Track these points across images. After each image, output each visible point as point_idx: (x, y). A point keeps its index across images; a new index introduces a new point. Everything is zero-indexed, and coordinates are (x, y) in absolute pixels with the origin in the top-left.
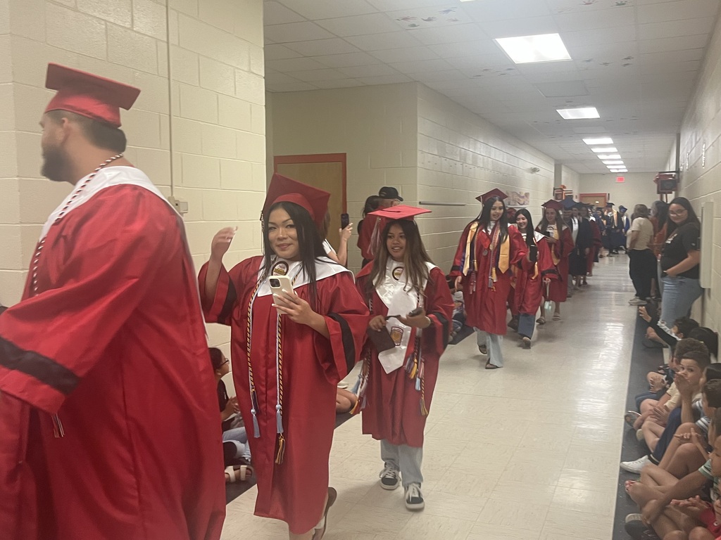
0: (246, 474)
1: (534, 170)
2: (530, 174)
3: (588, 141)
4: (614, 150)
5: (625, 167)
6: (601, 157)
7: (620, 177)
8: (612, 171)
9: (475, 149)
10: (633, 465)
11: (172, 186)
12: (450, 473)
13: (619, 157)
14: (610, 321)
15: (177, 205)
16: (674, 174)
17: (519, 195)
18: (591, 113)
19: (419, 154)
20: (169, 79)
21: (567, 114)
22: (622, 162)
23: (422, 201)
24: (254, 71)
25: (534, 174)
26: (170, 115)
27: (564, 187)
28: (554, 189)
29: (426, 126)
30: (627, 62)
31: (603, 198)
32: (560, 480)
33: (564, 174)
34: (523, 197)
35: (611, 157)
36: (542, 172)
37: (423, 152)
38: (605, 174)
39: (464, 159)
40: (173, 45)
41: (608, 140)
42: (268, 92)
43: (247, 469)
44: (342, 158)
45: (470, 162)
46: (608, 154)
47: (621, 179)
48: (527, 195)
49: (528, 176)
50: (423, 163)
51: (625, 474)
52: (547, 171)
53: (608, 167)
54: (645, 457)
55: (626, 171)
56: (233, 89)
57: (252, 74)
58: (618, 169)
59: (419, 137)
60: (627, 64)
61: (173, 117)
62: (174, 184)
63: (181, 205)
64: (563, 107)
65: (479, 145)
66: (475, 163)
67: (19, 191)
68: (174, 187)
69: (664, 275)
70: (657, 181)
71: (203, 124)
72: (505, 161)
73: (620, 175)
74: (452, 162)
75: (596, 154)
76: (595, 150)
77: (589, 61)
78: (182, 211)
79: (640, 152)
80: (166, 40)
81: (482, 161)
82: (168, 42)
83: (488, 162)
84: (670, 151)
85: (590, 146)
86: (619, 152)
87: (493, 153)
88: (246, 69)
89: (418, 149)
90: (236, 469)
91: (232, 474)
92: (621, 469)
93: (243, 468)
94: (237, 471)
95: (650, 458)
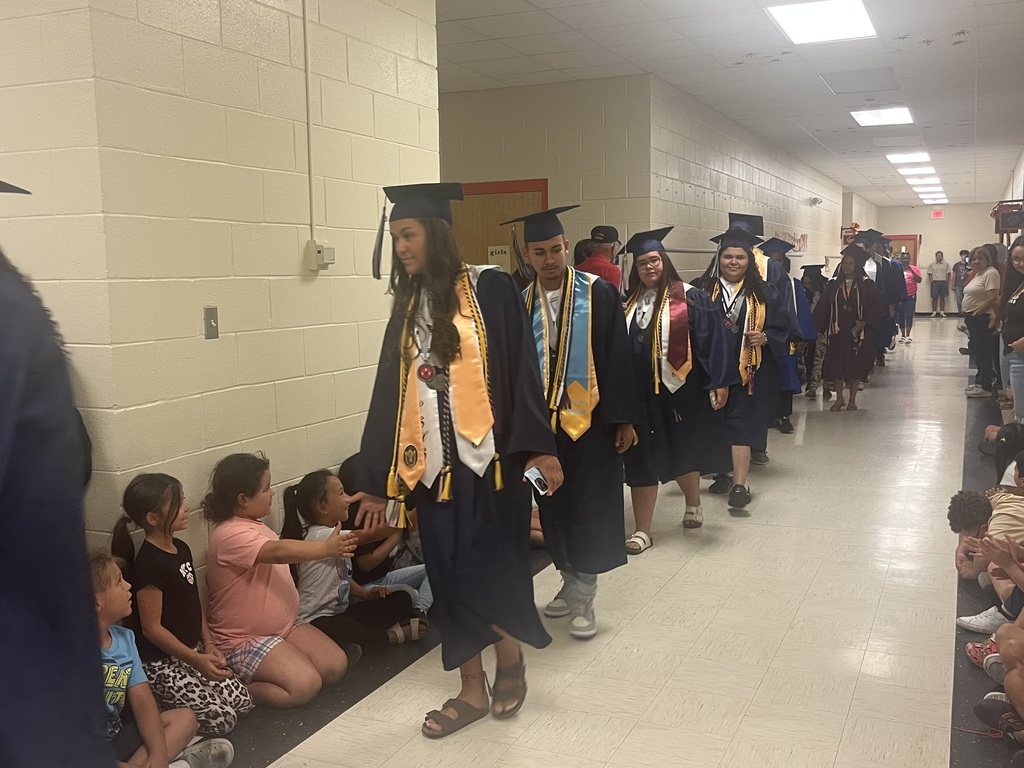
0: (420, 630)
1: (814, 202)
2: (809, 207)
3: (894, 158)
4: (931, 170)
5: (944, 195)
6: (910, 181)
7: (938, 211)
8: (926, 202)
9: (731, 171)
11: (311, 226)
12: (710, 632)
13: (937, 180)
15: (319, 252)
16: (1021, 203)
18: (900, 116)
19: (652, 177)
20: (306, 71)
21: (866, 118)
24: (423, 60)
25: (814, 207)
26: (308, 124)
27: (857, 226)
28: (842, 229)
29: (661, 138)
30: (961, 37)
31: (912, 242)
32: (870, 642)
33: (855, 208)
34: (799, 241)
35: (926, 181)
36: (825, 204)
37: (658, 175)
38: (915, 206)
39: (716, 186)
40: (310, 21)
41: (923, 156)
42: (443, 94)
43: (420, 623)
44: (542, 186)
45: (725, 191)
46: (921, 176)
47: (938, 214)
48: (804, 237)
49: (806, 209)
50: (659, 192)
52: (832, 203)
53: (921, 196)
54: (993, 609)
55: (946, 201)
56: (394, 86)
57: (422, 65)
58: (935, 199)
59: (653, 152)
60: (960, 42)
61: (312, 127)
62: (314, 223)
63: (325, 252)
64: (858, 108)
65: (736, 165)
66: (731, 191)
67: (104, 232)
68: (315, 227)
69: (1008, 350)
70: (995, 214)
71: (353, 135)
72: (774, 189)
73: (937, 208)
74: (699, 191)
75: (904, 177)
76: (903, 171)
77: (904, 38)
78: (326, 261)
79: (969, 173)
80: (301, 16)
81: (741, 188)
82: (304, 19)
83: (749, 189)
84: (1013, 172)
85: (896, 166)
86: (938, 174)
87: (756, 178)
88: (412, 57)
89: (652, 171)
90: (405, 624)
91: (399, 632)
92: (959, 627)
93: (415, 623)
94: (406, 628)
95: (1000, 610)
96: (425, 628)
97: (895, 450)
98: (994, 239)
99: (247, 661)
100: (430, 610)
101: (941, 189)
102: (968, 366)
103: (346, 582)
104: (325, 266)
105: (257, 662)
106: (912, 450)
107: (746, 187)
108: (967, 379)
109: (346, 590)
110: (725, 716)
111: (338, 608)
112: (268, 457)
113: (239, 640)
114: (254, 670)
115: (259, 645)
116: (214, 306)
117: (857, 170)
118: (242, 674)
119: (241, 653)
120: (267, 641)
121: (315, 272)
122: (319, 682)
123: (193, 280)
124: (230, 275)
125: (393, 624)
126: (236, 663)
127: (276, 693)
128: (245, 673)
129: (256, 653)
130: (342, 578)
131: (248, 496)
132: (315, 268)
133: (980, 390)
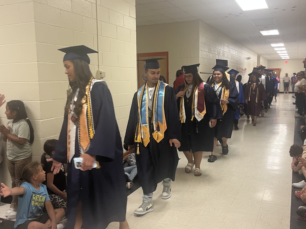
0: (130, 186)
1: (249, 58)
2: (247, 60)
3: (273, 45)
4: (284, 49)
5: (288, 56)
6: (278, 52)
7: (286, 61)
8: (282, 58)
9: (224, 49)
10: (297, 184)
11: (98, 66)
12: (217, 187)
13: (286, 52)
15: (101, 73)
17: (242, 69)
18: (275, 32)
19: (200, 51)
20: (97, 20)
21: (265, 33)
22: (287, 54)
23: (201, 72)
24: (132, 16)
25: (249, 60)
26: (97, 35)
29: (202, 39)
30: (294, 8)
31: (278, 71)
32: (266, 191)
33: (261, 60)
34: (244, 70)
35: (283, 52)
36: (252, 59)
37: (202, 51)
38: (279, 60)
39: (219, 54)
40: (98, 5)
41: (282, 45)
42: (137, 27)
43: (131, 184)
44: (166, 54)
45: (222, 55)
46: (281, 51)
47: (286, 62)
48: (245, 69)
49: (246, 61)
50: (202, 55)
51: (294, 188)
52: (254, 59)
53: (281, 57)
54: (303, 181)
55: (289, 58)
56: (123, 24)
57: (131, 17)
58: (285, 58)
59: (200, 44)
60: (294, 10)
61: (98, 36)
62: (99, 65)
63: (102, 74)
64: (263, 30)
65: (225, 47)
66: (224, 55)
67: (37, 68)
68: (100, 66)
71: (111, 39)
72: (236, 54)
73: (286, 60)
74: (214, 55)
75: (276, 51)
76: (276, 49)
77: (276, 9)
78: (103, 76)
79: (296, 50)
81: (226, 54)
82: (96, 4)
83: (229, 55)
85: (274, 48)
86: (286, 50)
87: (231, 51)
88: (128, 15)
89: (200, 49)
92: (293, 186)
93: (129, 184)
95: (305, 181)
96: (132, 185)
97: (272, 133)
102: (295, 108)
104: (102, 78)
106: (278, 133)
108: (295, 112)
110: (222, 212)
117: (261, 49)
123: (64, 82)
132: (100, 78)
133: (299, 115)
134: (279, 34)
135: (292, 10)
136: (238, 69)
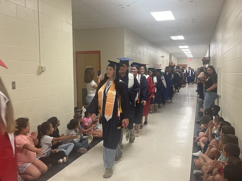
0: (66, 160)
1: (163, 57)
3: (180, 47)
4: (189, 50)
5: (192, 56)
6: (184, 52)
7: (191, 59)
8: (188, 57)
9: (143, 49)
10: (196, 154)
11: (40, 62)
12: (136, 158)
14: (188, 106)
15: (42, 68)
16: (208, 58)
18: (181, 38)
19: (125, 51)
20: (39, 24)
21: (174, 38)
24: (69, 22)
26: (39, 37)
27: (173, 62)
28: (169, 63)
29: (127, 42)
30: (194, 21)
32: (173, 160)
33: (172, 58)
34: (159, 66)
36: (165, 57)
38: (186, 58)
39: (140, 53)
40: (40, 13)
41: (187, 47)
42: (73, 29)
43: (66, 158)
44: (99, 52)
45: (142, 54)
46: (187, 51)
47: (191, 60)
48: (160, 65)
49: (161, 58)
50: (126, 54)
51: (194, 157)
52: (167, 57)
53: (187, 56)
54: (200, 151)
55: (192, 57)
56: (61, 28)
57: (68, 23)
58: (190, 56)
59: (125, 45)
64: (172, 35)
65: (145, 48)
66: (143, 54)
68: (41, 62)
69: (206, 91)
70: (203, 60)
71: (51, 40)
72: (153, 54)
73: (191, 58)
74: (136, 54)
75: (183, 51)
76: (182, 50)
77: (181, 20)
78: (43, 70)
79: (197, 51)
80: (38, 11)
81: (146, 54)
82: (38, 12)
83: (148, 54)
84: (207, 51)
85: (181, 49)
86: (190, 51)
87: (149, 51)
88: (66, 22)
89: (125, 49)
90: (62, 158)
91: (61, 160)
92: (193, 155)
93: (65, 158)
94: (63, 159)
95: (202, 151)
96: (68, 159)
97: (180, 114)
98: (203, 66)
99: (22, 169)
100: (69, 155)
101: (191, 54)
102: (197, 94)
103: (50, 149)
104: (43, 71)
105: (24, 170)
106: (185, 114)
107: (147, 53)
108: (197, 97)
109: (50, 151)
110: (138, 179)
111: (47, 155)
112: (28, 118)
113: (20, 164)
114: (24, 171)
115: (25, 165)
116: (14, 81)
117: (173, 50)
118: (20, 173)
119: (20, 167)
120: (27, 164)
121: (41, 73)
122: (40, 174)
123: (9, 75)
124: (19, 74)
125: (60, 159)
126: (19, 170)
127: (29, 177)
128: (22, 172)
129: (24, 167)
130: (49, 148)
131: (24, 128)
132: (41, 72)
133: (201, 100)
134: (184, 39)
135: (193, 22)
136: (155, 64)
